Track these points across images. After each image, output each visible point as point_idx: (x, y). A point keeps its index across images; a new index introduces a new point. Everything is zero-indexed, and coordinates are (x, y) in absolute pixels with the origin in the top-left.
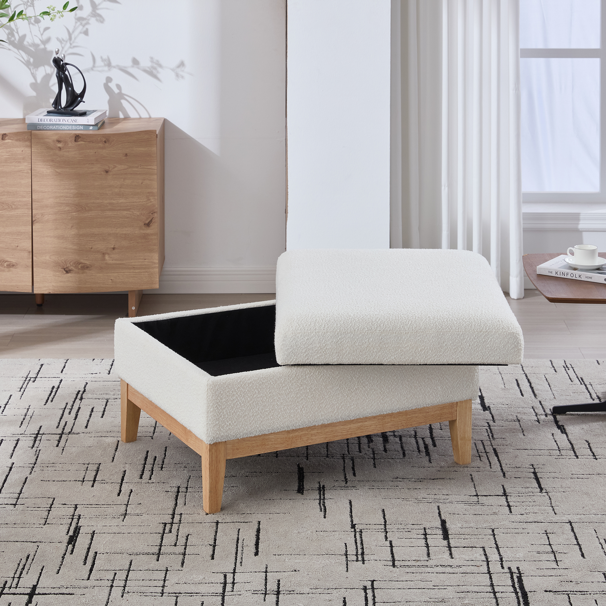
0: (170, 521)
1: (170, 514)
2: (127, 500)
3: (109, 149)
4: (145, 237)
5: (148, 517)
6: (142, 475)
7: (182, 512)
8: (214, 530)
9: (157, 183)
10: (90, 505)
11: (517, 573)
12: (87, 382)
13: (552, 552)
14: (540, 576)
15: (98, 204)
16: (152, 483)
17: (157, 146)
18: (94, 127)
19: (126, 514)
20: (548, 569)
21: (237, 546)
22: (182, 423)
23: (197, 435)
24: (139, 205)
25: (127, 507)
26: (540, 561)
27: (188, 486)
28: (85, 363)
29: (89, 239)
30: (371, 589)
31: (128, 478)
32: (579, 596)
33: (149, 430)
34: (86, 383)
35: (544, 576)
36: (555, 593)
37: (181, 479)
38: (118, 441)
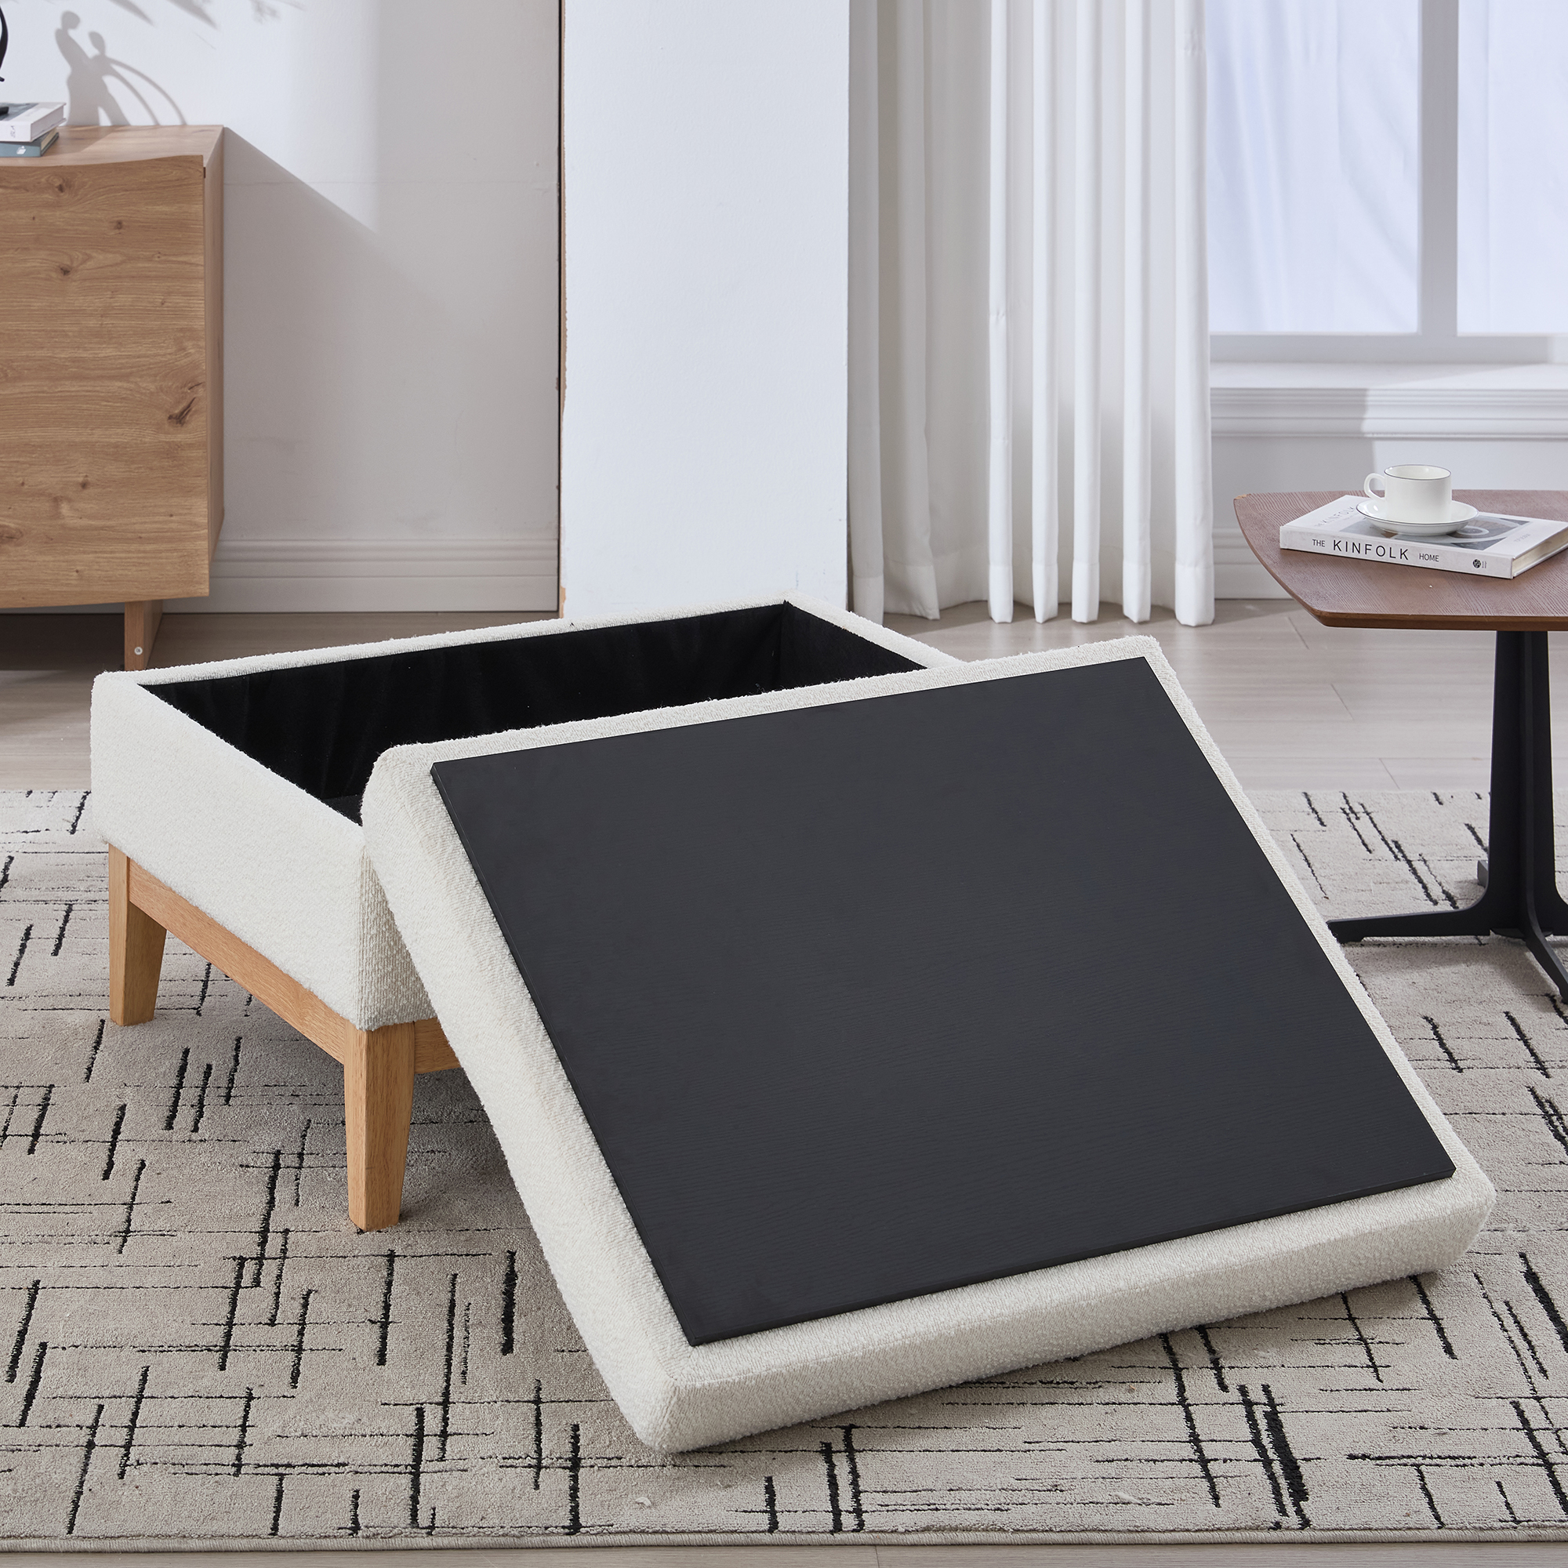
0: (256, 1251)
1: (256, 1232)
2: (129, 1190)
3: (71, 209)
4: (171, 452)
5: (193, 1240)
6: (172, 1117)
7: (288, 1226)
8: (382, 1278)
9: (205, 303)
10: (24, 1204)
11: (1265, 1404)
12: (12, 855)
13: (1358, 1339)
14: (1331, 1412)
15: (40, 360)
16: (201, 1141)
17: (204, 200)
18: (29, 147)
19: (128, 1231)
20: (1352, 1390)
21: (451, 1324)
22: (288, 971)
23: (331, 1006)
24: (156, 363)
25: (132, 1210)
26: (1328, 1366)
27: (303, 1149)
28: (7, 804)
29: (15, 460)
30: (845, 1451)
31: (132, 1128)
32: (1450, 1472)
33: (189, 991)
34: (10, 857)
35: (1343, 1411)
36: (1378, 1462)
37: (284, 1129)
38: (103, 1021)
